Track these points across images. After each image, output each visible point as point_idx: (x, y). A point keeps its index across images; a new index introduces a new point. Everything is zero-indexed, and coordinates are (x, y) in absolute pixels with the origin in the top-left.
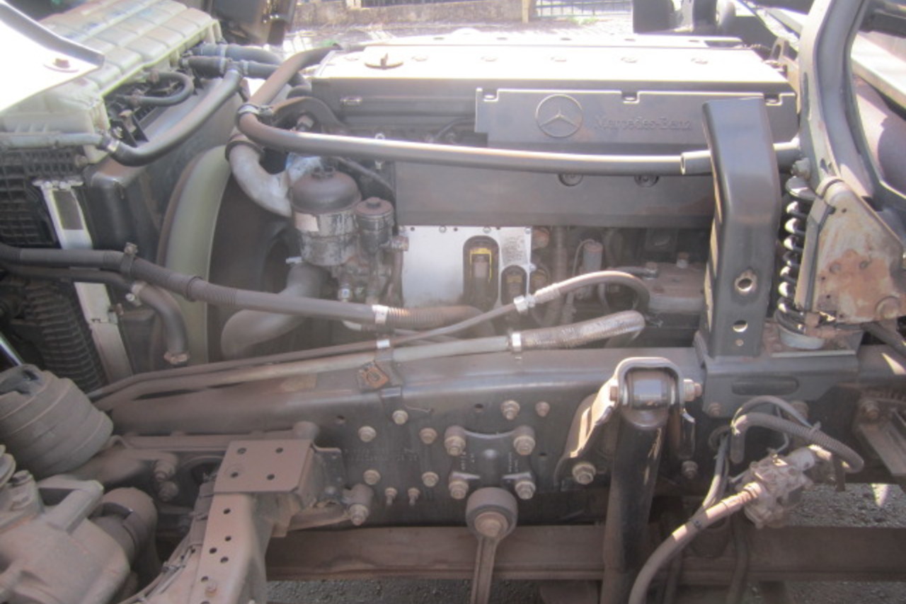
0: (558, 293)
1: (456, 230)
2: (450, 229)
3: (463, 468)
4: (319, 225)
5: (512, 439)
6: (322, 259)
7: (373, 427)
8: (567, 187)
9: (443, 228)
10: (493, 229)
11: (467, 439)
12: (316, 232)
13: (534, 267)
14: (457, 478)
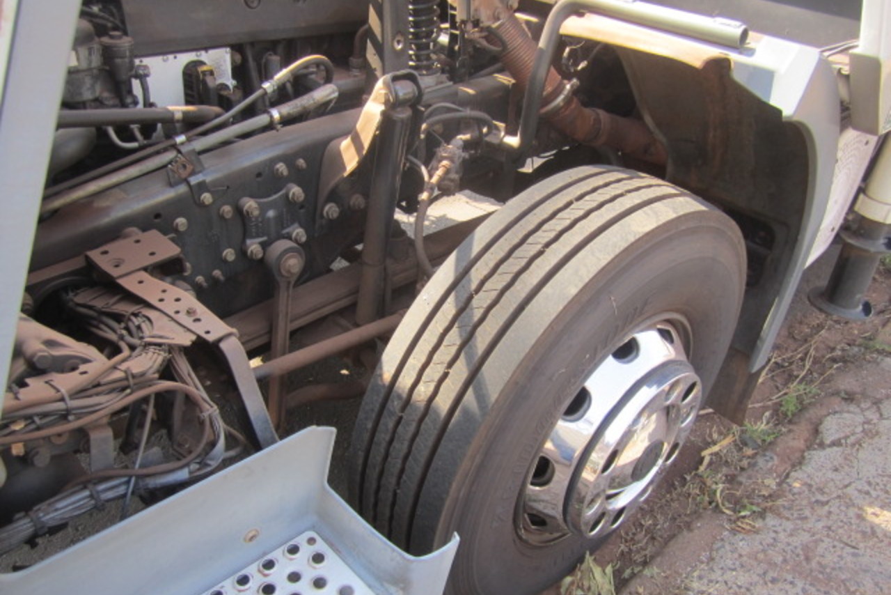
0: (290, 75)
1: (175, 57)
2: (171, 57)
3: (254, 234)
4: (78, 59)
5: (287, 195)
6: (80, 94)
7: (184, 217)
8: (253, 10)
9: (165, 57)
10: (203, 53)
11: (259, 204)
12: (75, 67)
13: (234, 82)
14: (253, 244)
